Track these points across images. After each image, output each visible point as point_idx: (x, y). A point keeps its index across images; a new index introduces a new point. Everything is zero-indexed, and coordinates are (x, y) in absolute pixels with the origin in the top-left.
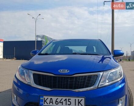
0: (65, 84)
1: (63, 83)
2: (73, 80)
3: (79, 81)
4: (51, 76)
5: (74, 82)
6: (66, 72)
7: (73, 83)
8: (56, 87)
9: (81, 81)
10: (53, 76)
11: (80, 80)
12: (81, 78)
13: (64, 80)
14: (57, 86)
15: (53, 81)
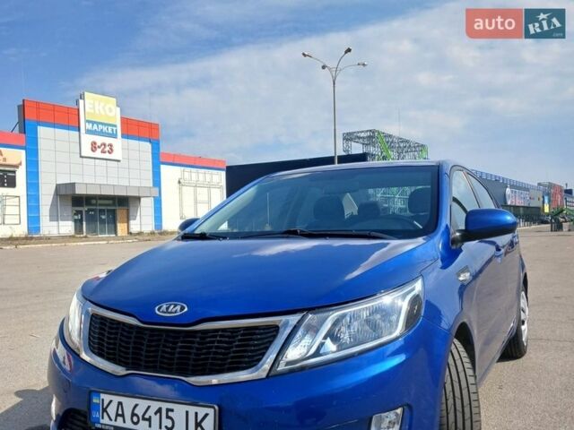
0: (166, 355)
1: (160, 353)
2: (193, 342)
3: (211, 347)
4: (131, 326)
5: (196, 345)
6: (176, 312)
7: (190, 353)
8: (141, 365)
9: (217, 347)
10: (138, 327)
11: (213, 342)
12: (221, 336)
13: (166, 341)
14: (143, 363)
15: (135, 337)
